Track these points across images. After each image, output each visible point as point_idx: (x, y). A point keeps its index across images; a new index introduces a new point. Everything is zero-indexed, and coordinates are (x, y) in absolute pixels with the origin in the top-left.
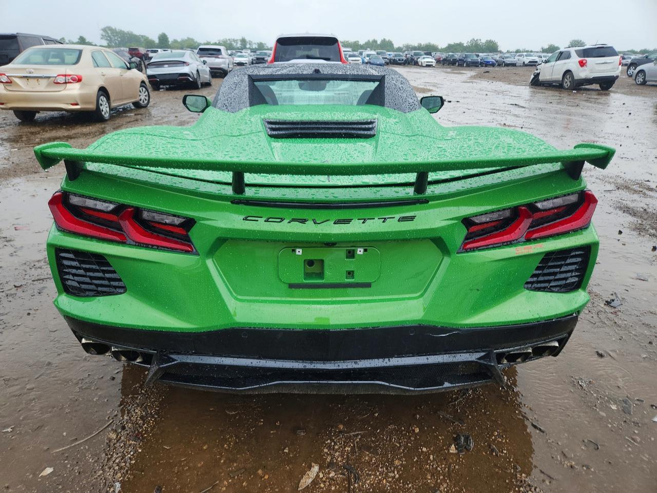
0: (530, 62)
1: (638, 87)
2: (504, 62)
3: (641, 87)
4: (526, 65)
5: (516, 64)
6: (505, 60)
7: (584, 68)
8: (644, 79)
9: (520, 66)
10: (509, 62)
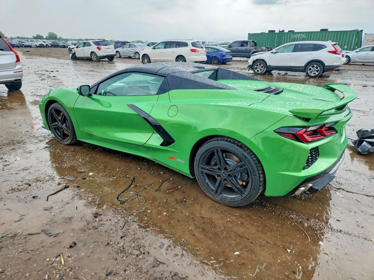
0: (39, 45)
1: (118, 59)
2: (23, 45)
3: (119, 59)
4: (38, 47)
5: (31, 46)
6: (23, 43)
7: (101, 51)
8: (120, 55)
9: (34, 47)
10: (27, 45)
